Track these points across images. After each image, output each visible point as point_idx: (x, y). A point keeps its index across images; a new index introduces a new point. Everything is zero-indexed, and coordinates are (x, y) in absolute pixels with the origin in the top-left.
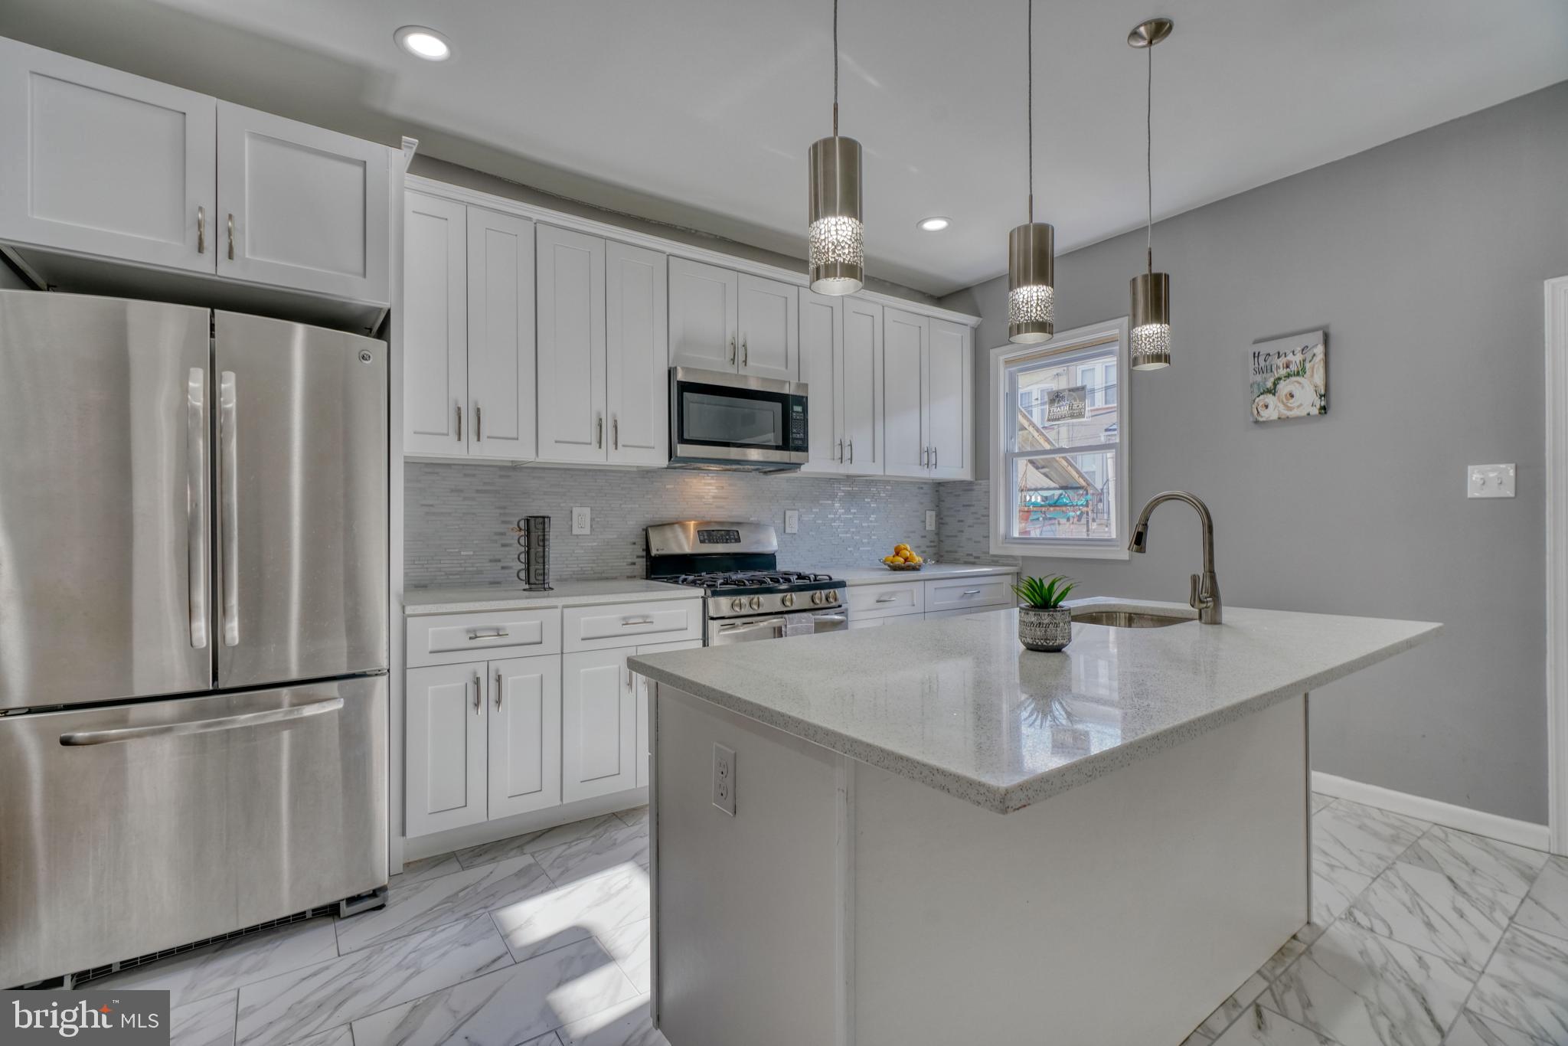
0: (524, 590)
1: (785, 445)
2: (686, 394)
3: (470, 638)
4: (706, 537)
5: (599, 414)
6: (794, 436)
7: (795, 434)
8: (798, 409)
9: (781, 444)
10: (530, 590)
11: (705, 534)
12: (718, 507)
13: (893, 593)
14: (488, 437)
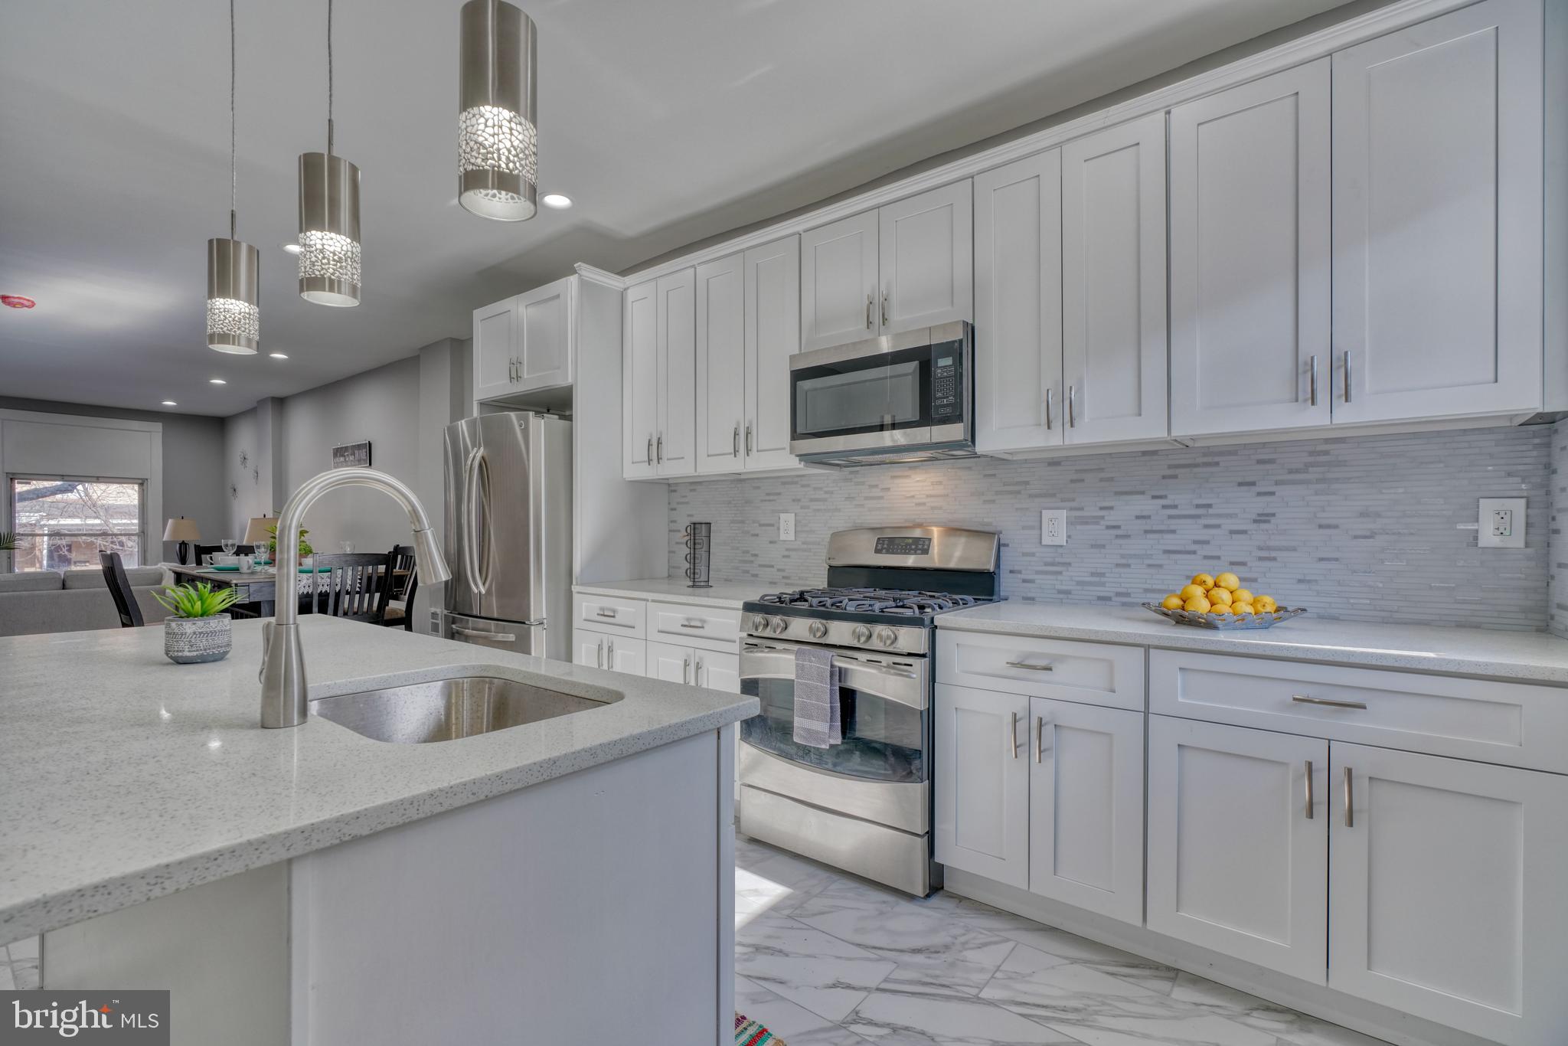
0: (688, 587)
1: (927, 416)
2: (799, 383)
3: (598, 614)
4: (885, 546)
5: (738, 423)
6: (938, 402)
7: (942, 398)
8: (946, 362)
9: (918, 418)
10: (693, 586)
11: (886, 542)
12: (933, 508)
13: (1062, 658)
14: (668, 459)
